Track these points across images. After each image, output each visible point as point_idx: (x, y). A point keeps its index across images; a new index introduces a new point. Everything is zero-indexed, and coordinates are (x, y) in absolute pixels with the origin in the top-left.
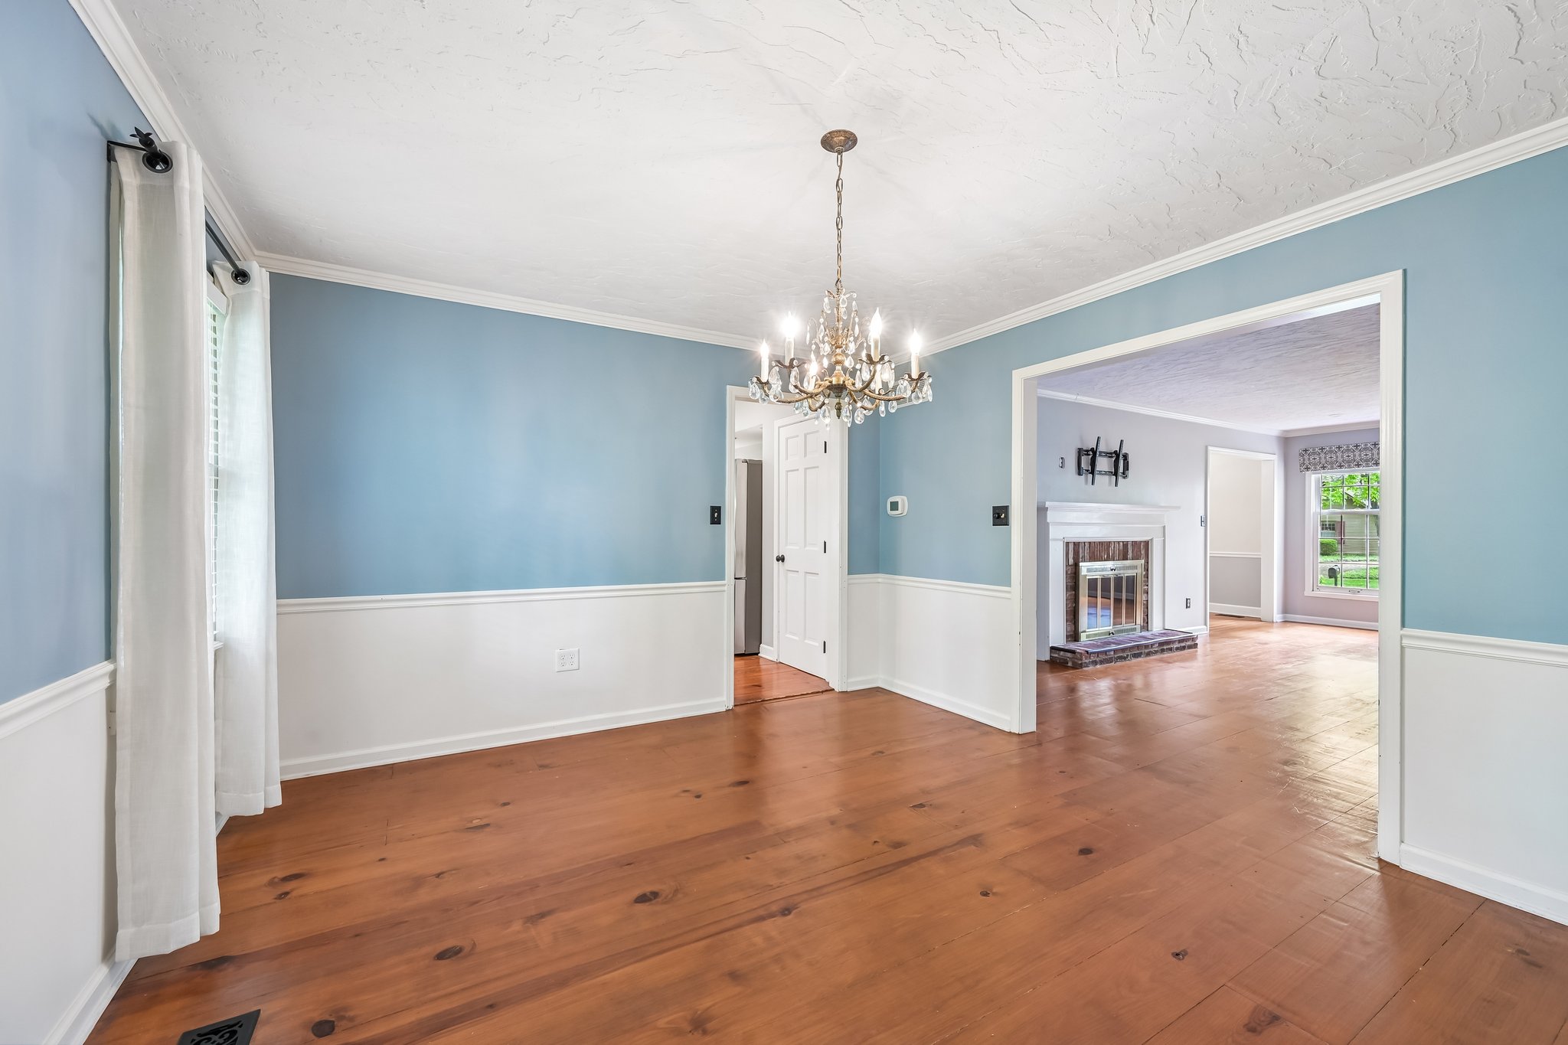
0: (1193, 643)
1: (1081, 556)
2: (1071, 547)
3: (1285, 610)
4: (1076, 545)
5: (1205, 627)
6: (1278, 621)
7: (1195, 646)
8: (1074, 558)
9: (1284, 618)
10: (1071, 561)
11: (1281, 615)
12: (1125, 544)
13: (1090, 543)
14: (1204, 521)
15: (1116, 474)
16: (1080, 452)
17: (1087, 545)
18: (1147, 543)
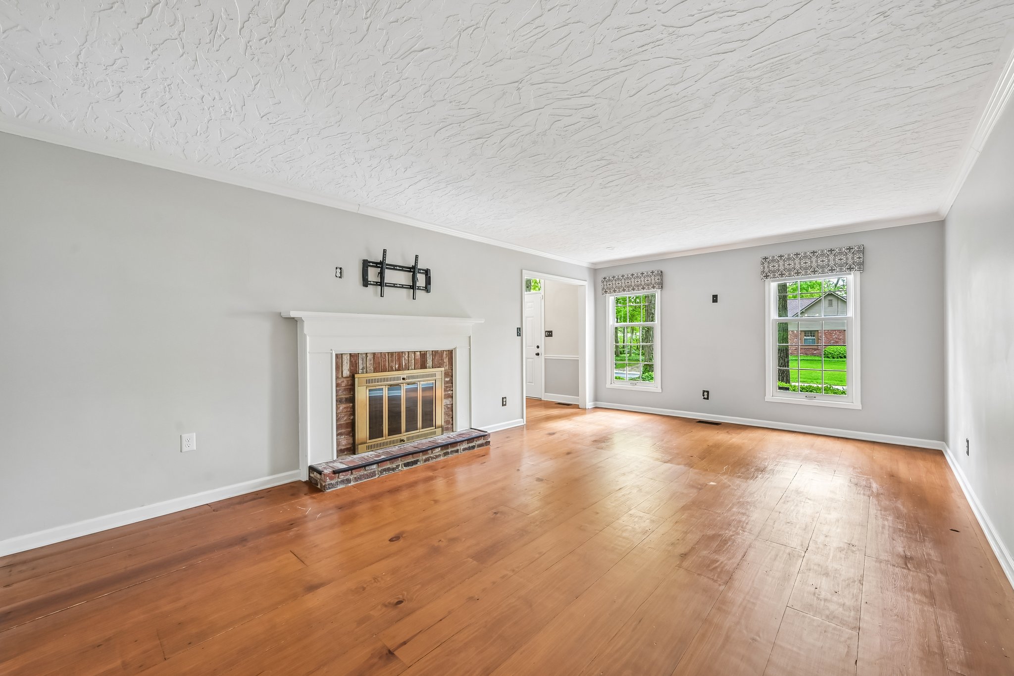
0: (484, 441)
1: (361, 367)
2: (346, 359)
3: (596, 399)
4: (354, 357)
5: (522, 419)
6: (590, 408)
7: (488, 443)
8: (350, 370)
9: (595, 404)
10: (346, 373)
11: (592, 403)
12: (423, 355)
13: (374, 354)
14: (519, 332)
15: (413, 287)
16: (366, 264)
17: (370, 357)
18: (451, 353)
